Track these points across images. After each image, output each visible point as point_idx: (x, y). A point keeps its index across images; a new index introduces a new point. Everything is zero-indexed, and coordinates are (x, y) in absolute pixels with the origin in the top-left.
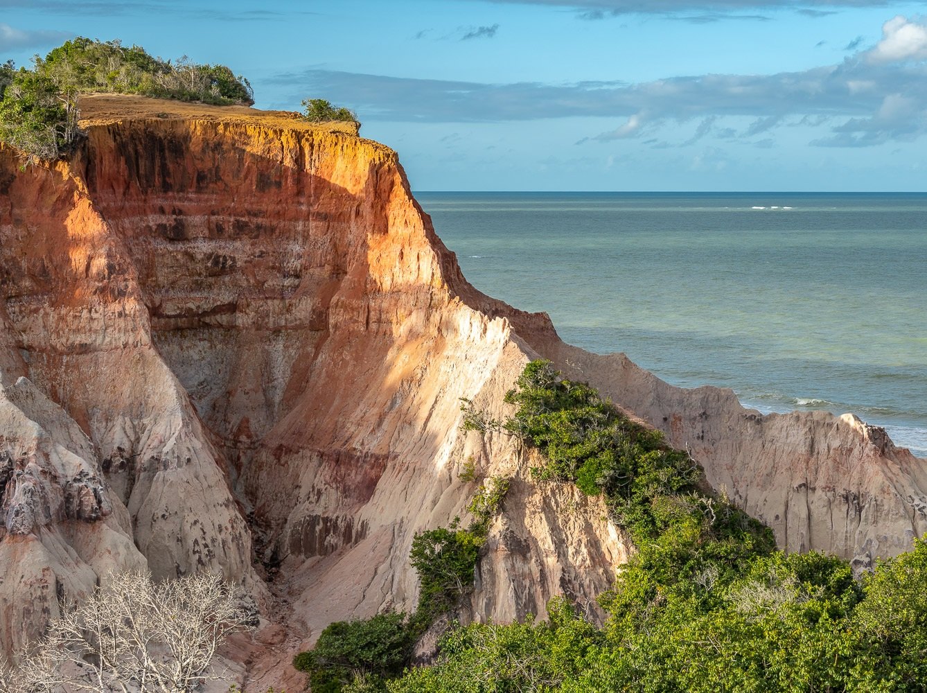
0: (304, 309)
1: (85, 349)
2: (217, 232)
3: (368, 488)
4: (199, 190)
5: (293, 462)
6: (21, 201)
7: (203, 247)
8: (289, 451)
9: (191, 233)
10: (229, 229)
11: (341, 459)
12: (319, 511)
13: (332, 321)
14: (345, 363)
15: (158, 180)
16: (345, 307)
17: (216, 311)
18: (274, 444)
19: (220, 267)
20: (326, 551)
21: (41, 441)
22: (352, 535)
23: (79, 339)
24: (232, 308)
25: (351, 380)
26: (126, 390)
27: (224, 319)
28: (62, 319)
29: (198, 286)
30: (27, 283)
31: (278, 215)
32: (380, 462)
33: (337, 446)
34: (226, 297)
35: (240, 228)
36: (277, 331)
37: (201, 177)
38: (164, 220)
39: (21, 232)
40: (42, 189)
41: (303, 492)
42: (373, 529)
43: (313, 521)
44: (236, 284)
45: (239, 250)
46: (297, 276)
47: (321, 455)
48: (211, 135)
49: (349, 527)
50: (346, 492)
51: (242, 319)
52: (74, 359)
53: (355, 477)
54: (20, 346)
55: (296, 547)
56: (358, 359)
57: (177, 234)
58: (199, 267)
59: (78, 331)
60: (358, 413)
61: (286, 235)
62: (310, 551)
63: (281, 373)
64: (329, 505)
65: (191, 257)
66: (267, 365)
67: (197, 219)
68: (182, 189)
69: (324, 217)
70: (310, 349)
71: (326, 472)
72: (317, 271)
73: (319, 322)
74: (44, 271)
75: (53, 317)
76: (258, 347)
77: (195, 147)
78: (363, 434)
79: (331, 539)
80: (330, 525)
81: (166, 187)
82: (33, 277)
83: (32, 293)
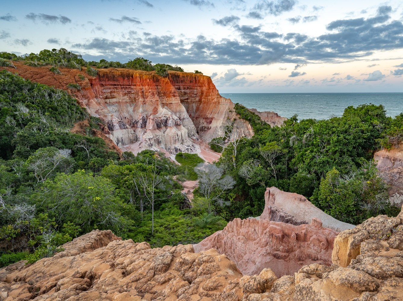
0: (197, 99)
1: (171, 103)
2: (184, 89)
3: (211, 122)
4: (182, 83)
5: (199, 119)
6: (161, 83)
7: (183, 91)
8: (198, 118)
9: (181, 89)
10: (186, 88)
11: (206, 118)
12: (203, 125)
13: (202, 100)
14: (205, 106)
15: (176, 81)
16: (204, 98)
17: (185, 99)
18: (196, 117)
19: (185, 93)
20: (205, 131)
21: (171, 115)
22: (209, 129)
23: (170, 102)
24: (187, 99)
25: (206, 108)
26: (178, 109)
27: (186, 101)
28: (168, 99)
29: (182, 96)
30: (162, 94)
31: (193, 86)
32: (212, 119)
33: (205, 117)
34: (186, 98)
35: (188, 88)
36: (194, 102)
37: (182, 81)
38: (177, 87)
39: (161, 87)
40: (163, 81)
41: (201, 123)
42: (212, 127)
43: (203, 127)
44: (188, 96)
45: (188, 91)
46: (196, 95)
47: (203, 118)
48: (183, 75)
49: (208, 127)
50: (207, 123)
51: (189, 101)
52: (170, 105)
53: (208, 121)
54: (162, 103)
55: (200, 130)
56: (207, 105)
57: (179, 89)
58: (182, 93)
59: (170, 101)
60: (208, 112)
61: (194, 89)
62: (202, 131)
63: (195, 108)
64: (205, 125)
65: (181, 92)
66: (193, 107)
67: (182, 87)
68: (179, 83)
69: (200, 86)
70: (199, 104)
71: (204, 120)
72: (199, 94)
73: (200, 101)
74: (165, 93)
75: (166, 99)
76: (192, 104)
77: (181, 77)
78: (209, 115)
79: (205, 129)
80: (205, 127)
81: (177, 82)
82: (163, 93)
83: (163, 96)
